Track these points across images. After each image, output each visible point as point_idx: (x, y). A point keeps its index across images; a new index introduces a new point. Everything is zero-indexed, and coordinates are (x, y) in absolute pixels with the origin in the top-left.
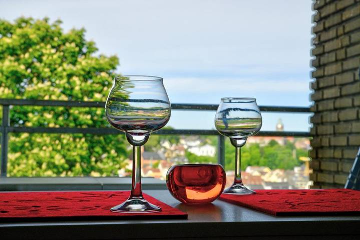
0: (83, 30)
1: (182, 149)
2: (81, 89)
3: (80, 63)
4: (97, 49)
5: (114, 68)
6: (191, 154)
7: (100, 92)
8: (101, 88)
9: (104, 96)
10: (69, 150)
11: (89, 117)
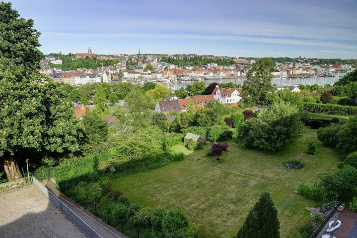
0: (10, 4)
1: (47, 61)
2: (15, 37)
3: (12, 23)
4: (19, 15)
5: (31, 26)
6: (51, 64)
7: (26, 39)
8: (26, 37)
9: (28, 41)
10: (15, 70)
11: (23, 52)
